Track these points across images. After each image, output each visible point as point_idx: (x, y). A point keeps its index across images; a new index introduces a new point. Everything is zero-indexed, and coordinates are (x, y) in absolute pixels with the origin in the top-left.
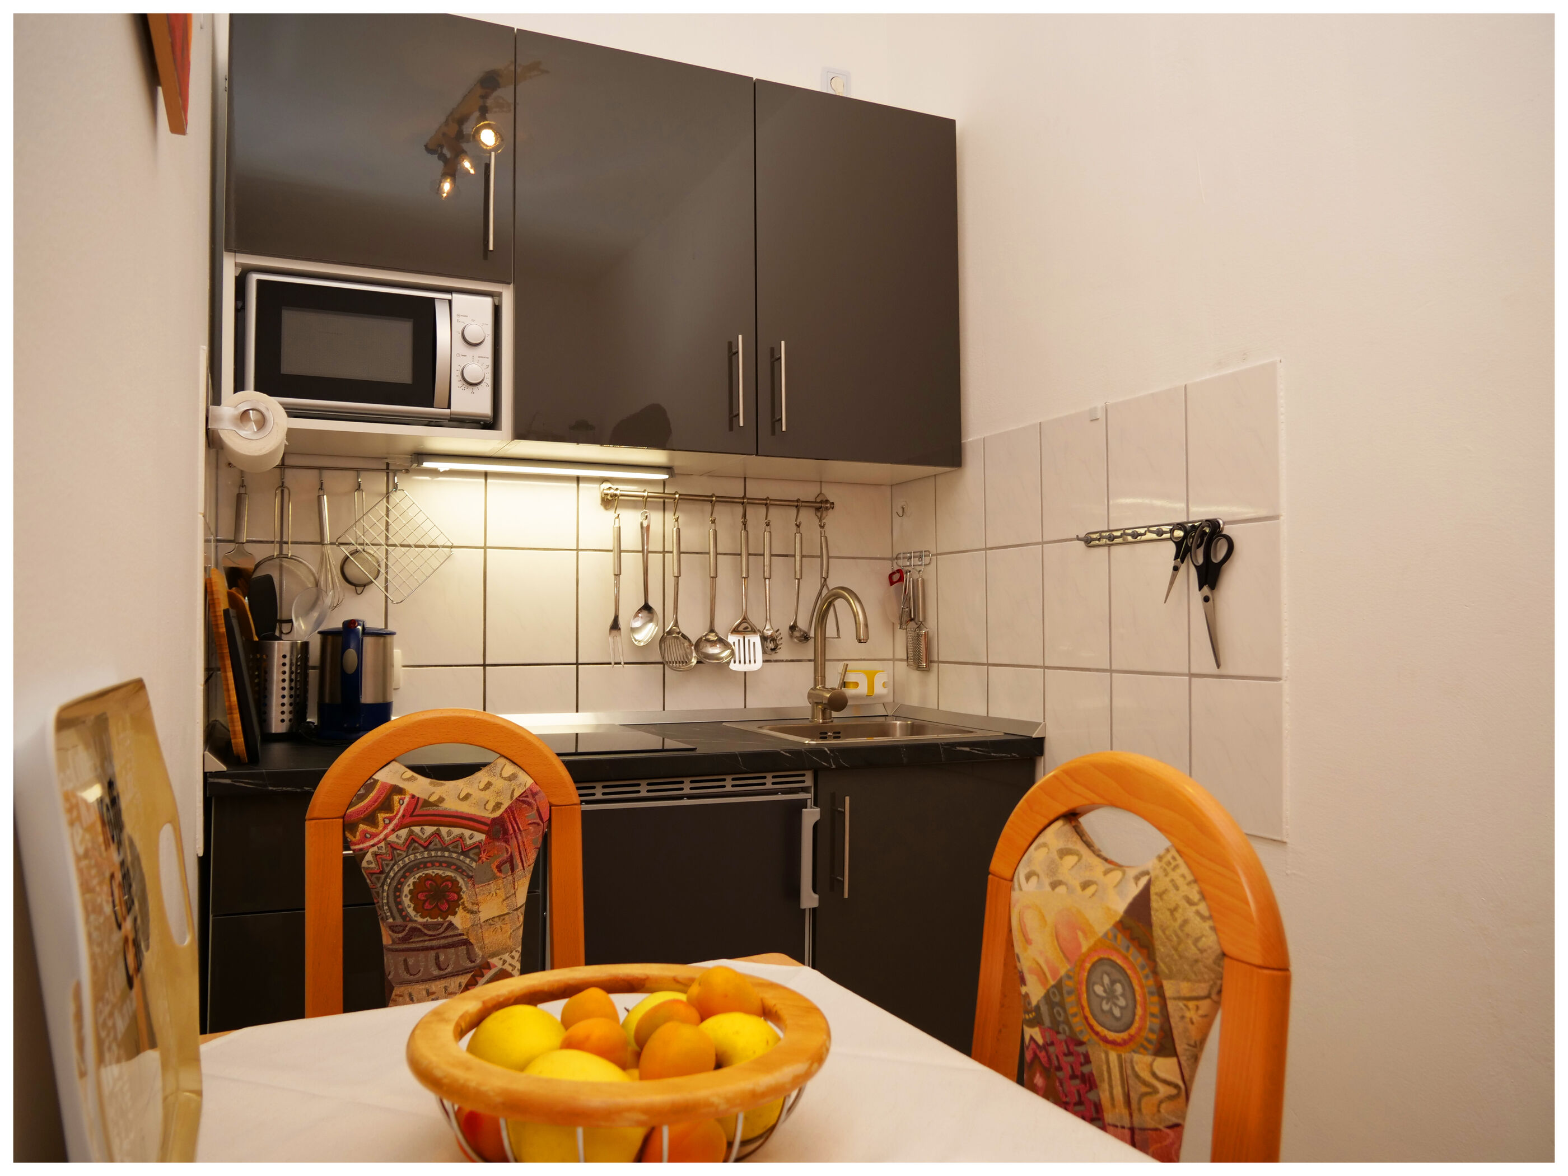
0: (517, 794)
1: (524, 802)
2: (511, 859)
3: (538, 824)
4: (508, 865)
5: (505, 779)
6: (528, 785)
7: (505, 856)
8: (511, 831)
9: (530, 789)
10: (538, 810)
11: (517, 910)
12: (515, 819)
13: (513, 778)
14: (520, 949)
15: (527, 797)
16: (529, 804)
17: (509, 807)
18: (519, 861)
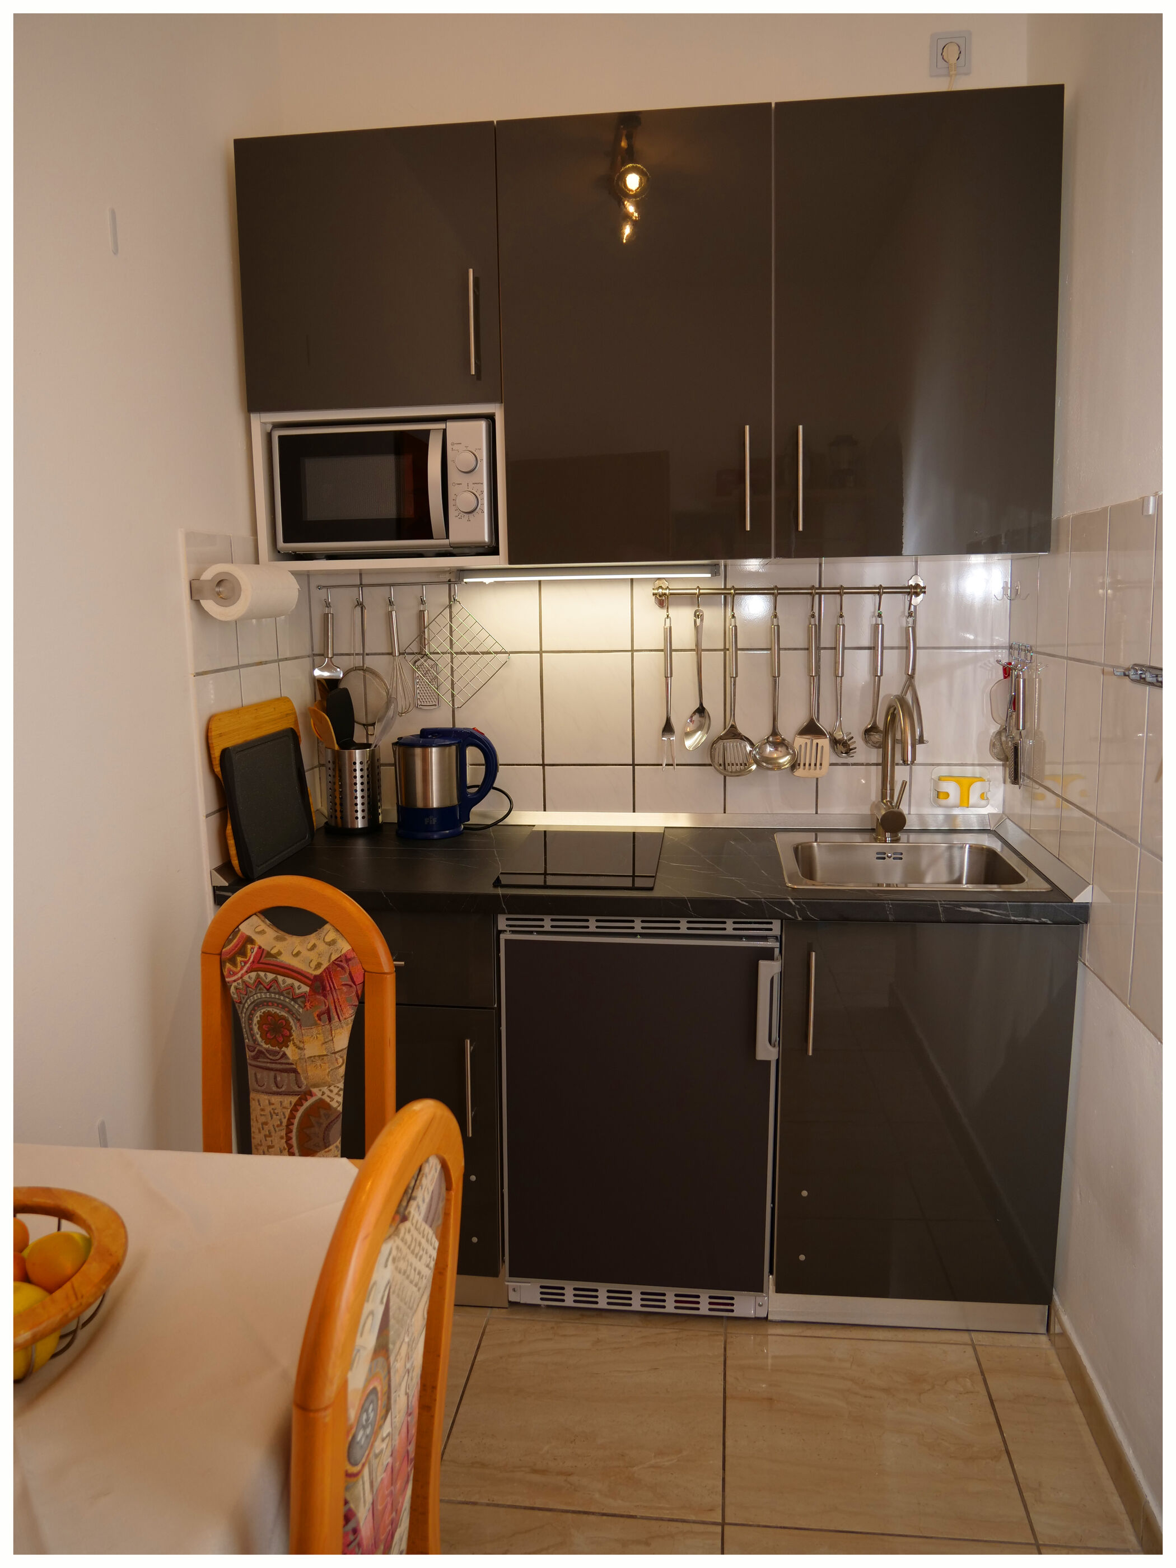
0: (334, 958)
1: (338, 965)
2: (328, 1012)
3: (351, 986)
4: (326, 1016)
5: (327, 943)
6: (344, 952)
7: (324, 1008)
8: (328, 989)
9: (345, 955)
10: (350, 974)
11: (335, 1053)
12: (331, 978)
13: (333, 943)
14: (341, 1085)
15: (341, 961)
16: (343, 968)
17: (327, 968)
18: (335, 1014)
